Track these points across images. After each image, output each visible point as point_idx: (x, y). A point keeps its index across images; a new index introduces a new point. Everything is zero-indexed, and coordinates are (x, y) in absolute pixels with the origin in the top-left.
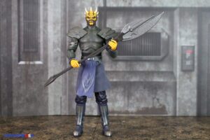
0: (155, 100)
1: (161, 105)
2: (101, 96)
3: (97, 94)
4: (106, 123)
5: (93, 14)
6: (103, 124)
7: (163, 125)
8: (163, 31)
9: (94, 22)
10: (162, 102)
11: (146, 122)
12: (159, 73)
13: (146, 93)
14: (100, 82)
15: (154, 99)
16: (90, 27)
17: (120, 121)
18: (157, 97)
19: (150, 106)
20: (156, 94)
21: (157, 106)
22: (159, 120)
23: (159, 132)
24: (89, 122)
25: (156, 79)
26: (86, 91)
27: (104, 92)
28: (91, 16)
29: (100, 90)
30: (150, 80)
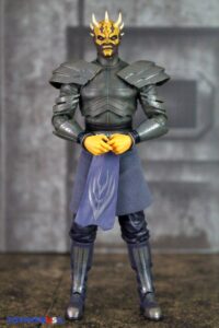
0: (186, 221)
1: (196, 230)
2: (134, 224)
3: (124, 220)
4: (147, 287)
5: (113, 28)
6: (140, 289)
7: (201, 271)
8: (202, 76)
9: (115, 48)
10: (200, 223)
11: (167, 266)
12: (194, 165)
13: (167, 206)
14: (130, 192)
15: (182, 217)
16: (103, 62)
17: (113, 263)
18: (190, 213)
19: (176, 233)
20: (186, 207)
21: (189, 231)
22: (194, 262)
23: (191, 288)
24: (47, 267)
25: (188, 177)
26: (97, 213)
27: (141, 214)
28: (108, 34)
29: (130, 209)
30: (174, 177)
